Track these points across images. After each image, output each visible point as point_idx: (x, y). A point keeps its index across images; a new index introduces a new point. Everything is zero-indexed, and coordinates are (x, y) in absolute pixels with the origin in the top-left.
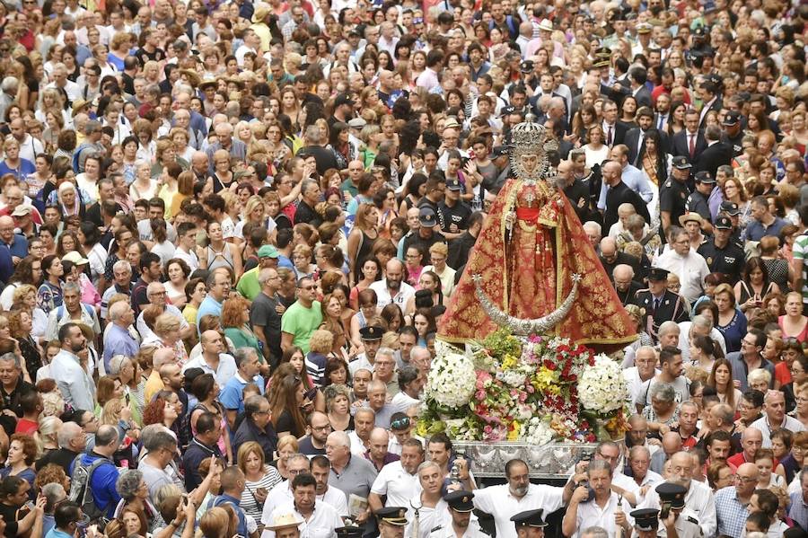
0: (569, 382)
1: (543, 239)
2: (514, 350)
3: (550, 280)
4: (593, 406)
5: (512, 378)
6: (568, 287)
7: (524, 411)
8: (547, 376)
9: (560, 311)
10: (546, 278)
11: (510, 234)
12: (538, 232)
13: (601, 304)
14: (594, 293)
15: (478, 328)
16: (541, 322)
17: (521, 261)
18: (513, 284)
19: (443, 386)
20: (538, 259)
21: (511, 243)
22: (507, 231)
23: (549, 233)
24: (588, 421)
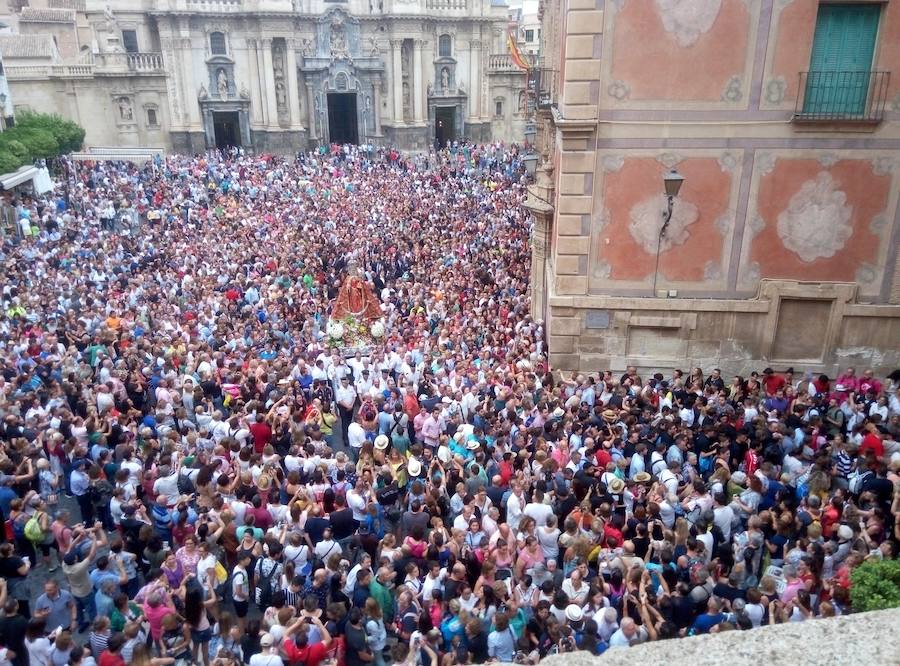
0: (369, 330)
2: (353, 322)
3: (361, 302)
5: (353, 330)
6: (366, 303)
7: (357, 338)
8: (363, 329)
9: (364, 310)
15: (343, 316)
16: (359, 313)
17: (353, 297)
21: (350, 294)
23: (360, 290)
24: (374, 339)
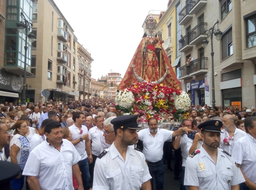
1: (155, 56)
3: (157, 69)
4: (180, 108)
9: (162, 79)
10: (156, 69)
11: (145, 53)
12: (154, 53)
13: (173, 80)
14: (171, 76)
17: (148, 62)
18: (144, 70)
19: (123, 99)
20: (153, 62)
21: (145, 57)
22: (144, 52)
